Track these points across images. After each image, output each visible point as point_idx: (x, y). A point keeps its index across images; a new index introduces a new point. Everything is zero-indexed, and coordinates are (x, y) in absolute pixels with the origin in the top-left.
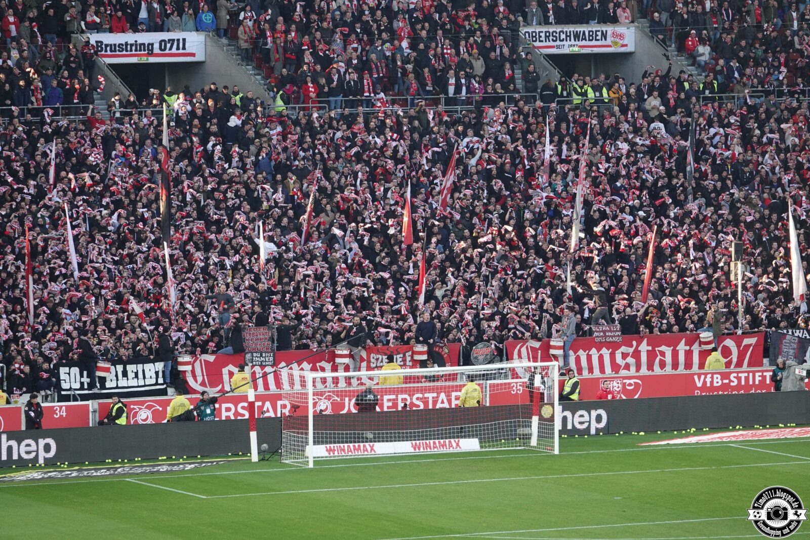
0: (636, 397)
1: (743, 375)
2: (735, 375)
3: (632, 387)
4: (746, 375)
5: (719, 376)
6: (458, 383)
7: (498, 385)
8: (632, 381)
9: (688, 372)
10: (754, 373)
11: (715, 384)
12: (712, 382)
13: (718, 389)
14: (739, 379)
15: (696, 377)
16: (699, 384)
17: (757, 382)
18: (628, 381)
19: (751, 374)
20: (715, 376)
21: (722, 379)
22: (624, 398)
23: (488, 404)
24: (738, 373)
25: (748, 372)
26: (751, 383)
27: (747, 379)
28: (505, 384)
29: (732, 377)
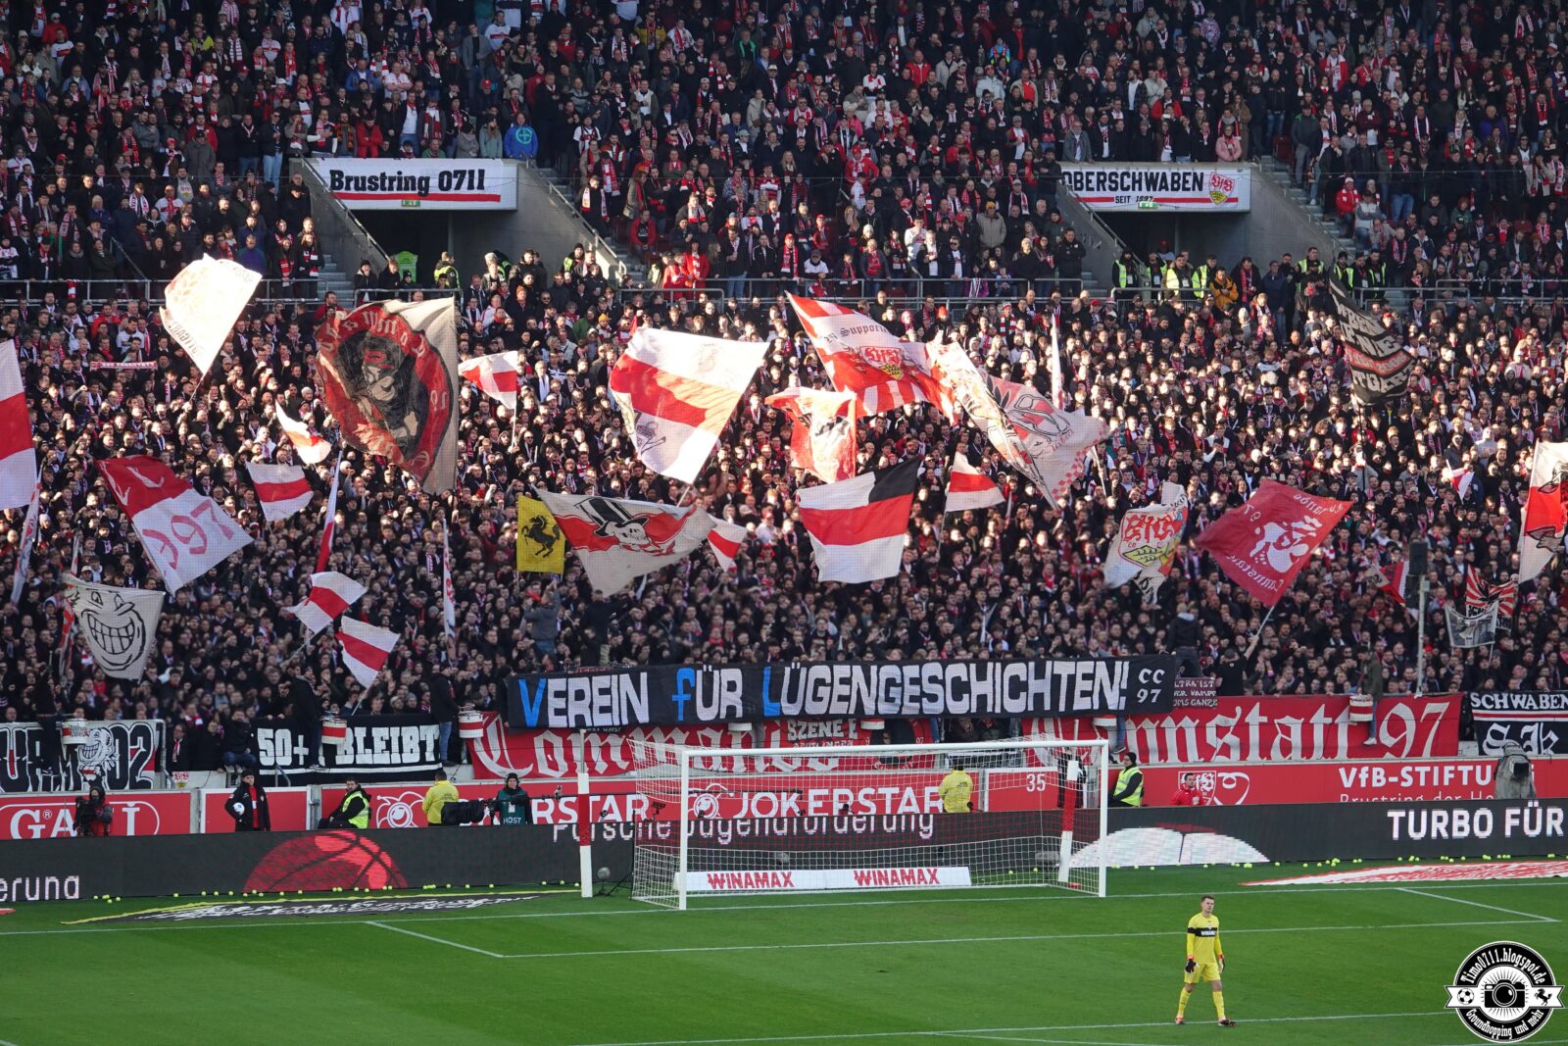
0: (1239, 803)
1: (1423, 770)
2: (1410, 769)
3: (1233, 786)
4: (1428, 769)
5: (1382, 771)
6: (936, 771)
7: (1004, 776)
8: (1233, 775)
9: (1329, 761)
10: (1441, 766)
11: (1375, 784)
12: (1369, 780)
13: (1379, 791)
14: (1416, 775)
15: (1342, 771)
16: (1348, 784)
17: (1446, 783)
18: (1226, 776)
19: (1436, 769)
20: (1375, 770)
21: (1386, 776)
22: (1219, 803)
23: (986, 809)
24: (1414, 765)
25: (1432, 765)
26: (1436, 783)
27: (1429, 775)
28: (1017, 775)
29: (1404, 772)
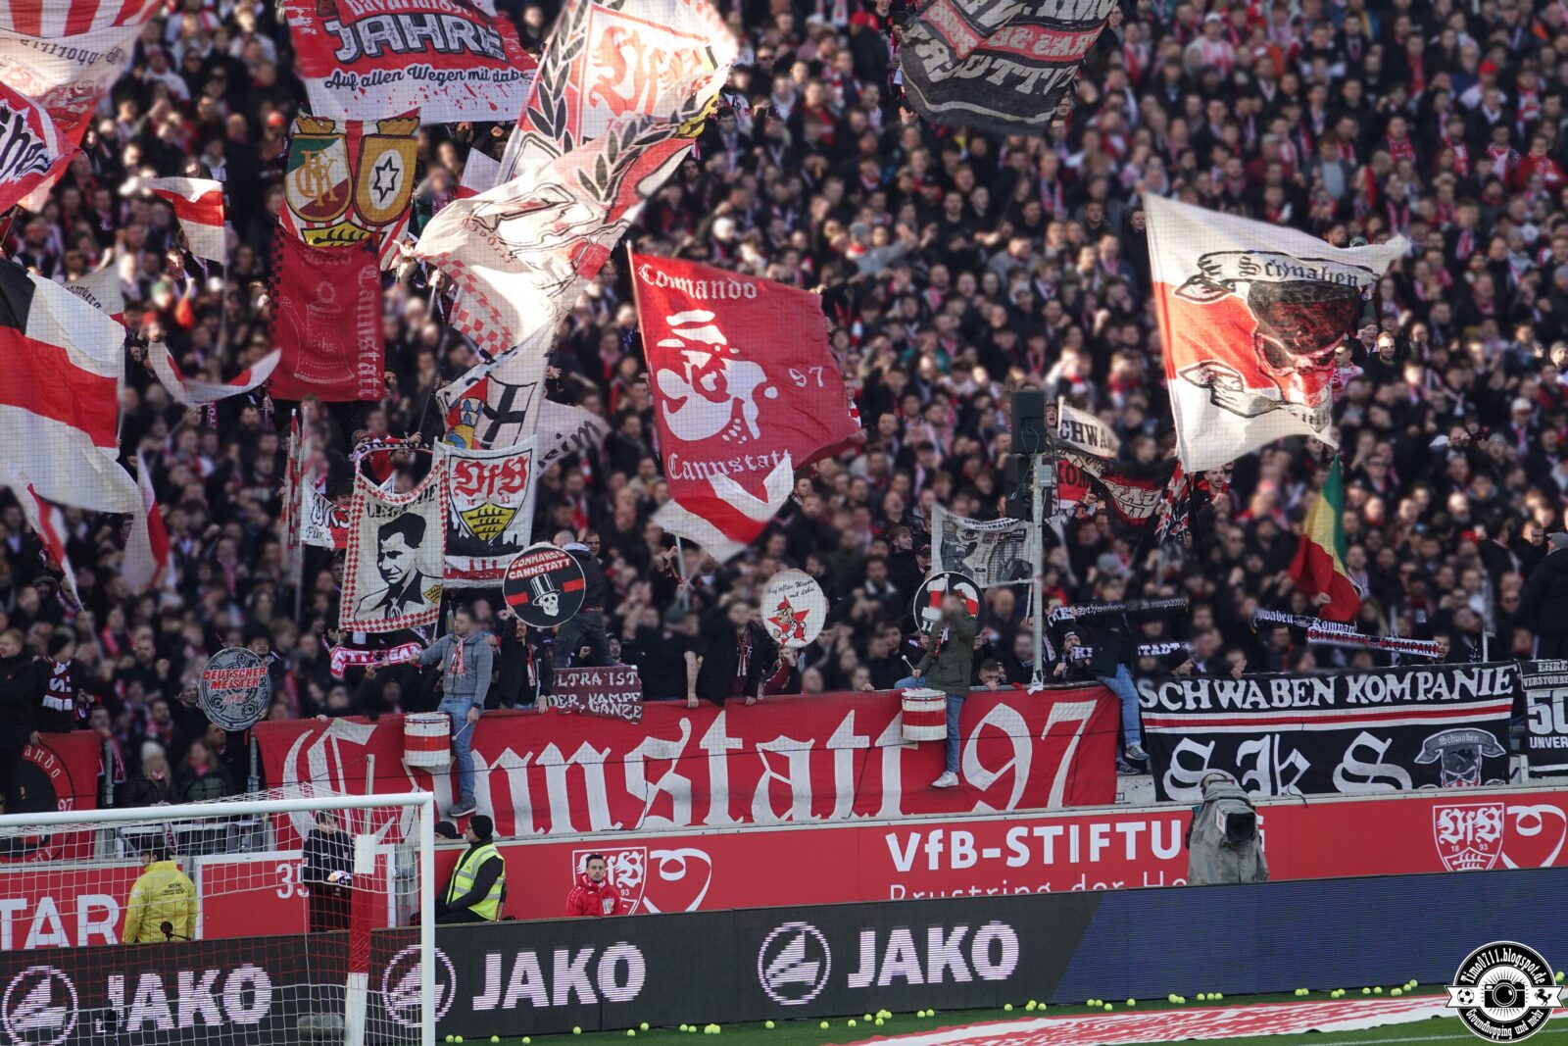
0: (693, 907)
1: (1048, 834)
2: (1023, 831)
3: (680, 875)
4: (1059, 830)
5: (969, 838)
6: (99, 863)
7: (232, 869)
8: (679, 855)
9: (866, 821)
10: (1084, 824)
11: (956, 863)
12: (945, 857)
13: (965, 877)
14: (1035, 844)
15: (892, 840)
16: (903, 865)
17: (1095, 856)
18: (665, 855)
19: (1074, 830)
20: (956, 836)
21: (978, 847)
22: (653, 910)
23: (198, 935)
24: (1030, 824)
25: (1066, 822)
26: (1074, 857)
27: (1061, 843)
28: (257, 866)
29: (1012, 838)
